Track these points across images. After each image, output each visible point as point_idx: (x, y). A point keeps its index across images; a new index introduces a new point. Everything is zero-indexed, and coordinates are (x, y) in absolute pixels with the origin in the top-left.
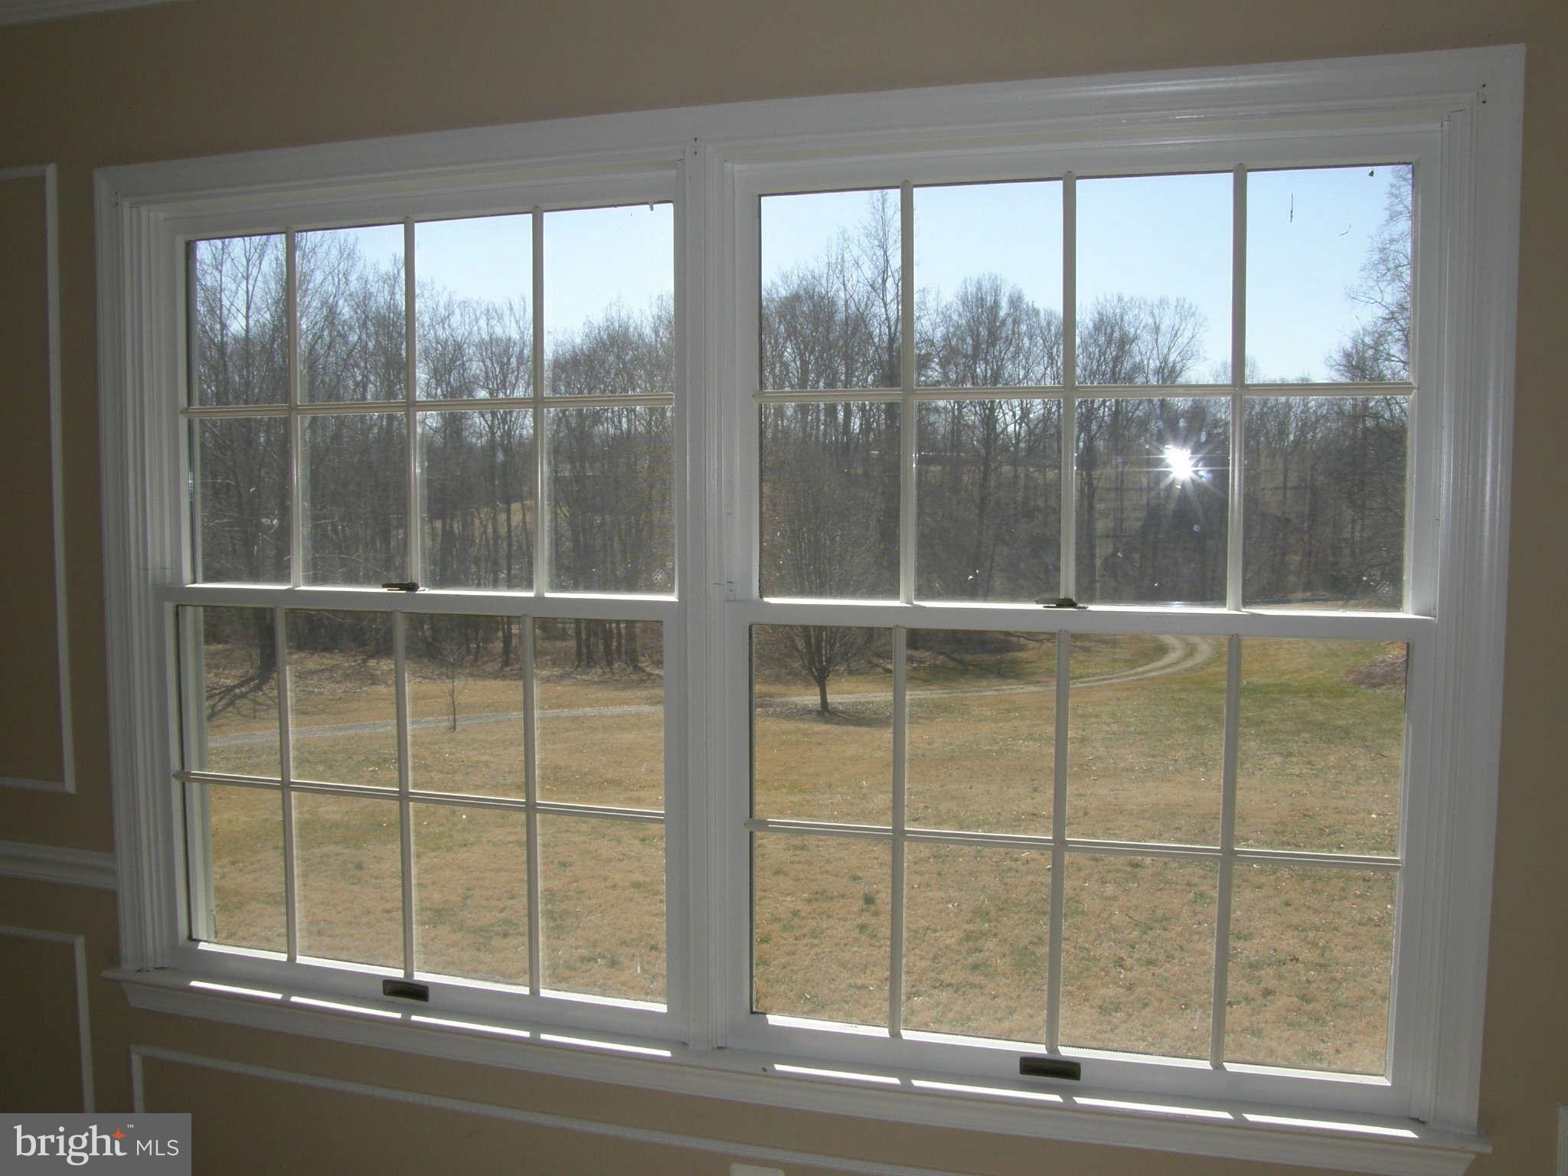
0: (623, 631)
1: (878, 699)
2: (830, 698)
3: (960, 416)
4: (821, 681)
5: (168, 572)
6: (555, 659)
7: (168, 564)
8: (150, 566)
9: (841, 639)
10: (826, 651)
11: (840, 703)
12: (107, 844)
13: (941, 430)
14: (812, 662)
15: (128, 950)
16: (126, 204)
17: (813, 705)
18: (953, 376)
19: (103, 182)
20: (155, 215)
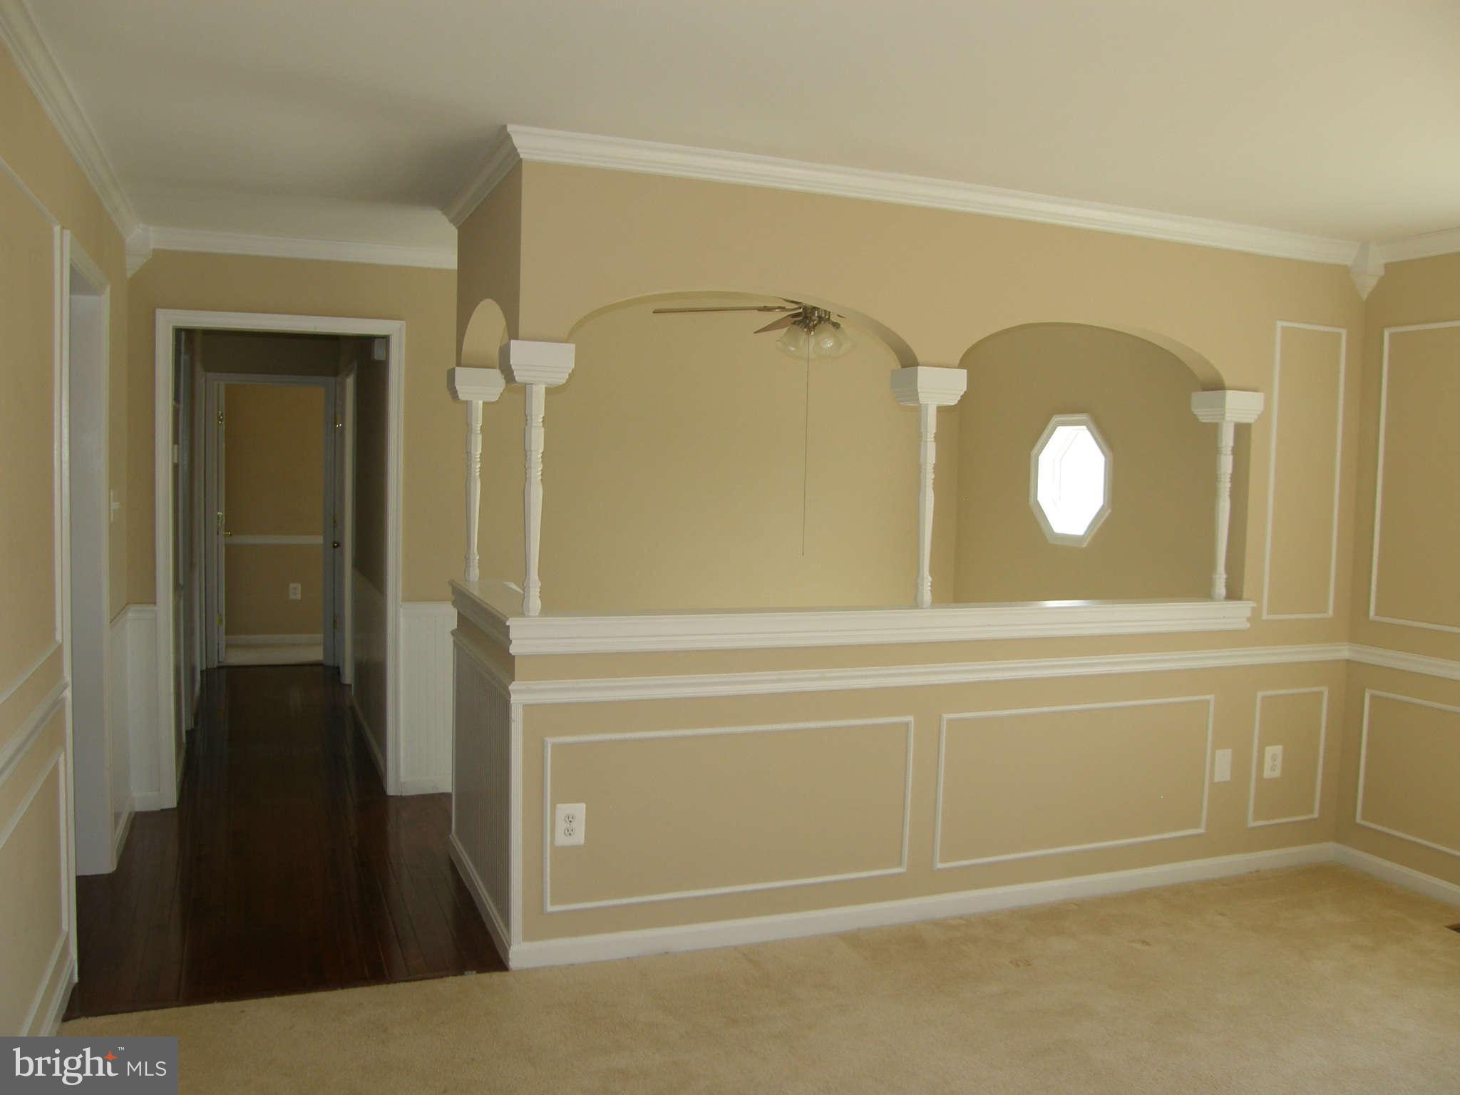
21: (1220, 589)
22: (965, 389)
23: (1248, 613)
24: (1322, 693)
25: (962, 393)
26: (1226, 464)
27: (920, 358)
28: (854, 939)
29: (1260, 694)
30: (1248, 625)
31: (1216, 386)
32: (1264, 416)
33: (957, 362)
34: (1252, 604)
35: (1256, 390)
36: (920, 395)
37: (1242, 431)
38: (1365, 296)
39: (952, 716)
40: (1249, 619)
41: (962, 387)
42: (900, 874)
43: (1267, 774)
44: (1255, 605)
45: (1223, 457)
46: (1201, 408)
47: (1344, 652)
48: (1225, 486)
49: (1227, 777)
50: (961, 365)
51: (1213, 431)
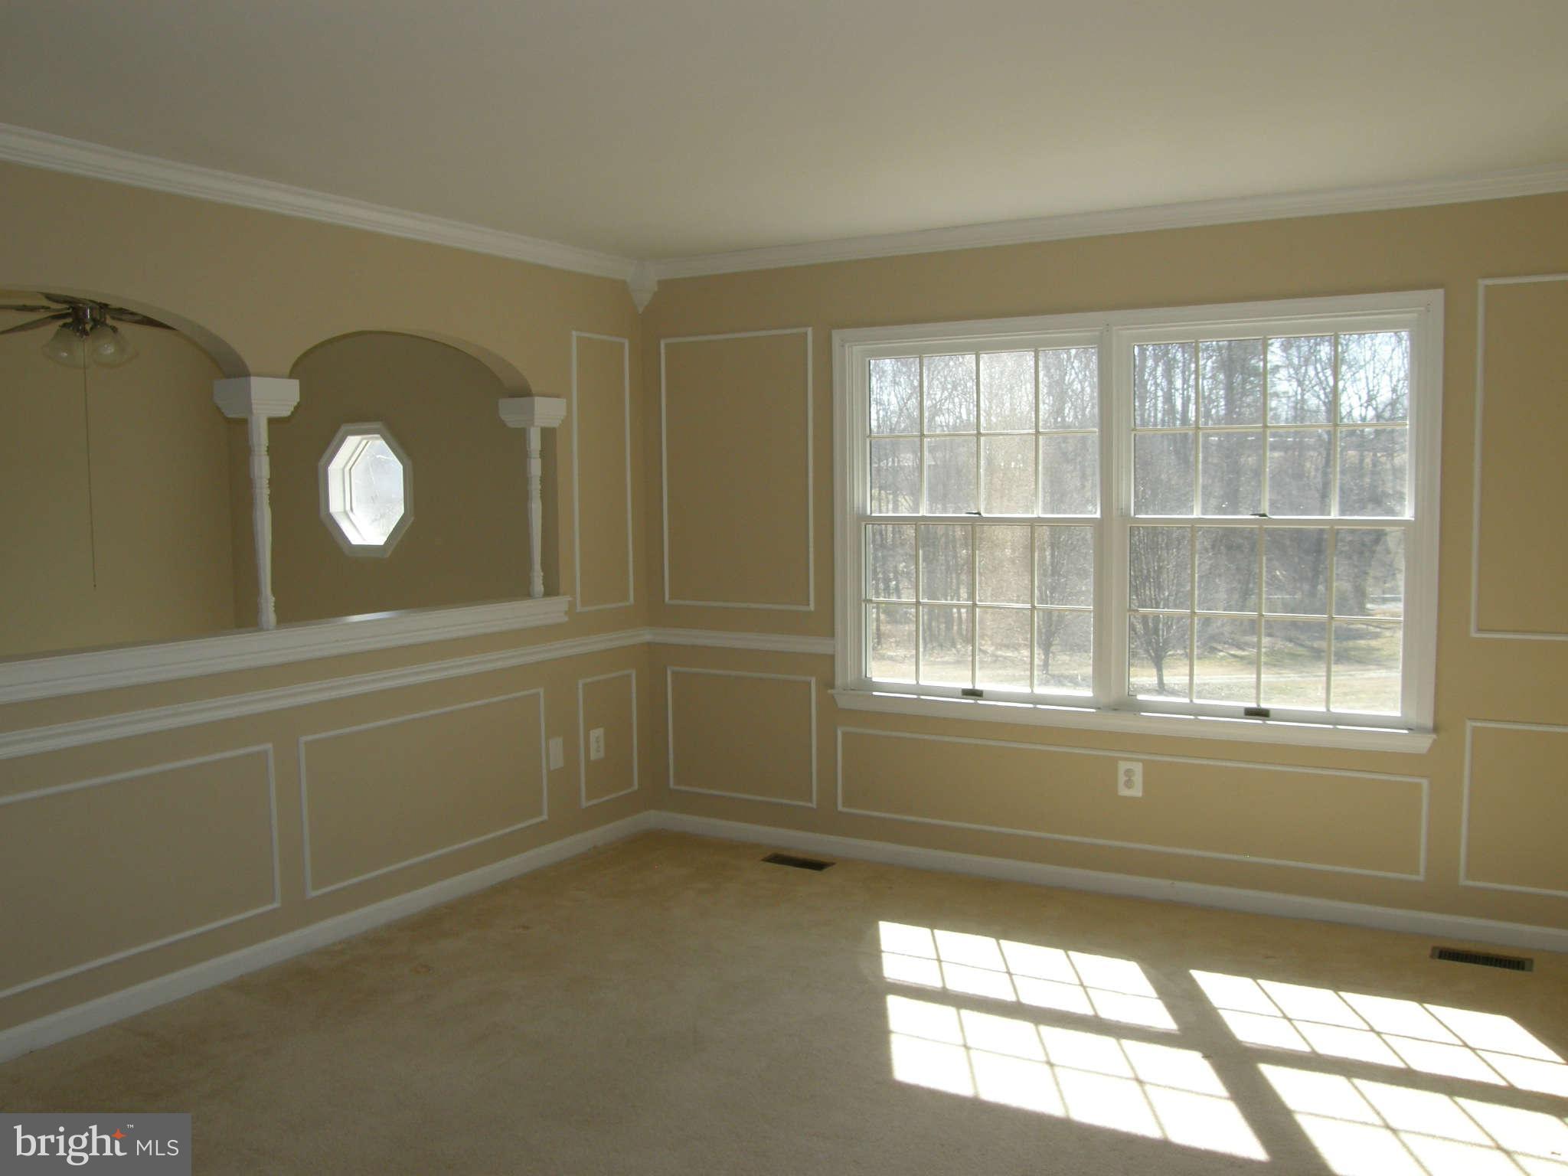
0: (964, 616)
1: (1214, 681)
2: (1167, 679)
3: (1303, 401)
4: (1158, 662)
5: (861, 509)
6: (899, 642)
7: (861, 506)
8: (855, 506)
9: (1178, 622)
10: (1163, 632)
11: (1175, 684)
12: (832, 634)
13: (1284, 416)
14: (1149, 643)
15: (839, 682)
16: (847, 346)
17: (1150, 685)
18: (1296, 361)
19: (837, 336)
20: (857, 349)
21: (538, 586)
22: (298, 400)
23: (565, 607)
24: (629, 676)
25: (296, 404)
26: (535, 467)
27: (251, 370)
28: (242, 986)
29: (581, 683)
30: (566, 619)
31: (523, 392)
32: (567, 421)
33: (288, 371)
34: (568, 598)
35: (558, 396)
36: (254, 406)
37: (548, 435)
38: (641, 310)
39: (310, 738)
40: (566, 613)
41: (295, 398)
42: (274, 910)
43: (593, 756)
44: (570, 599)
45: (533, 461)
46: (509, 413)
47: (646, 635)
48: (536, 487)
49: (561, 764)
50: (291, 376)
51: (522, 435)
